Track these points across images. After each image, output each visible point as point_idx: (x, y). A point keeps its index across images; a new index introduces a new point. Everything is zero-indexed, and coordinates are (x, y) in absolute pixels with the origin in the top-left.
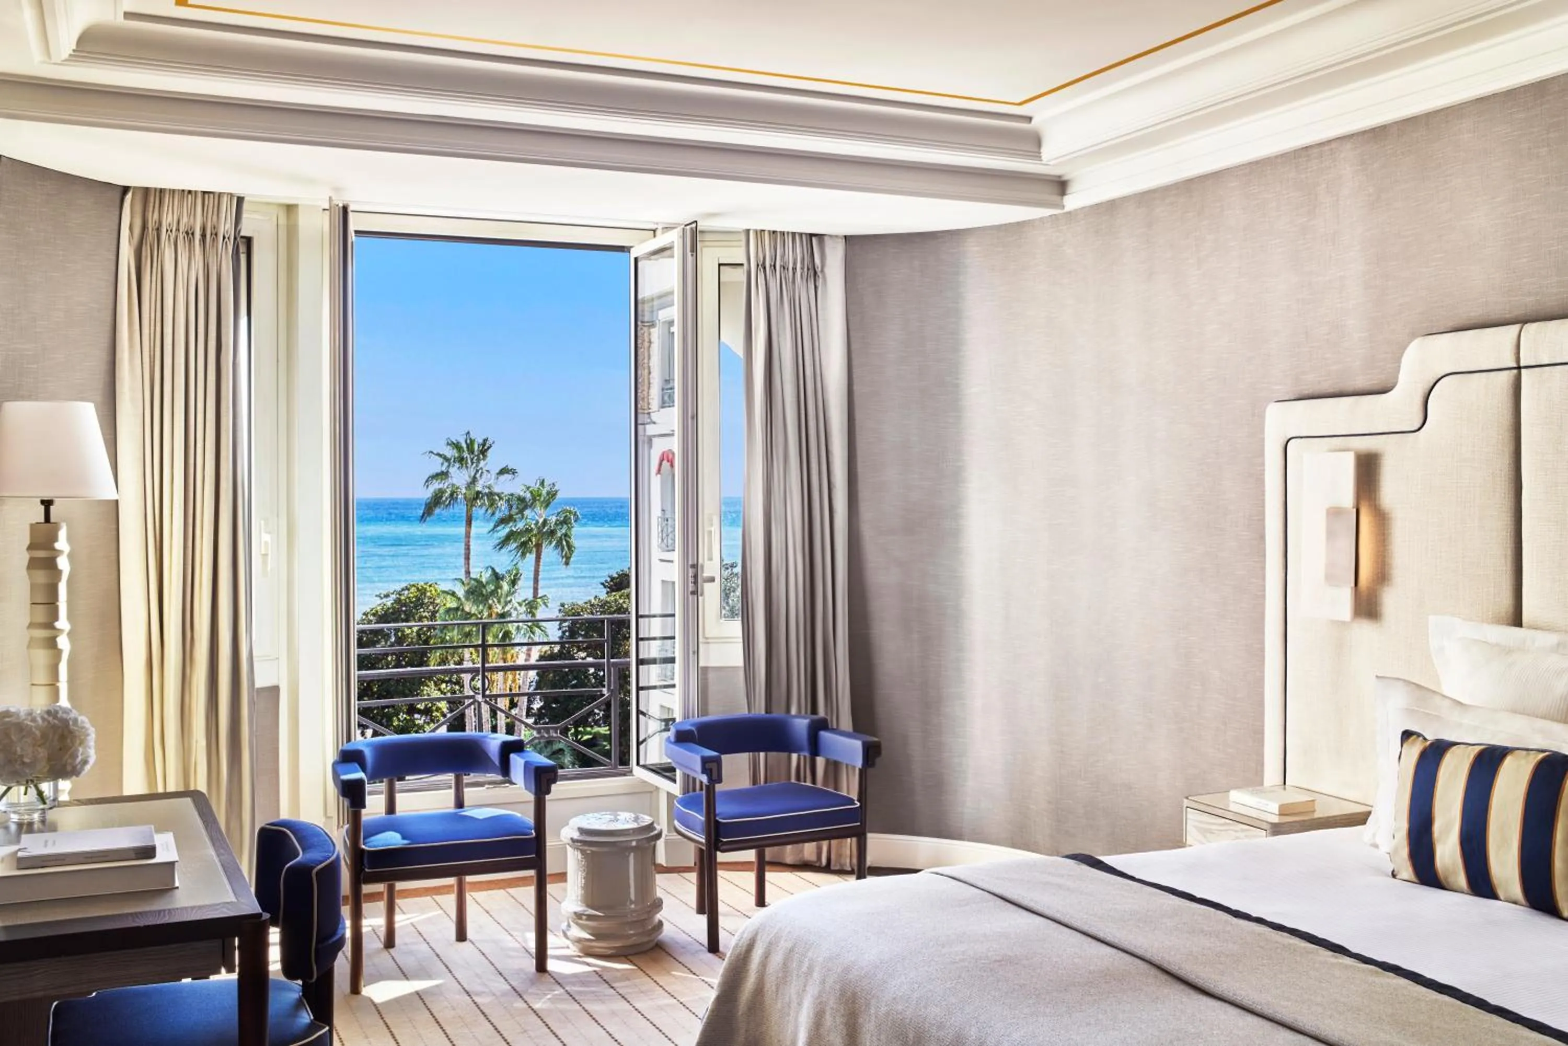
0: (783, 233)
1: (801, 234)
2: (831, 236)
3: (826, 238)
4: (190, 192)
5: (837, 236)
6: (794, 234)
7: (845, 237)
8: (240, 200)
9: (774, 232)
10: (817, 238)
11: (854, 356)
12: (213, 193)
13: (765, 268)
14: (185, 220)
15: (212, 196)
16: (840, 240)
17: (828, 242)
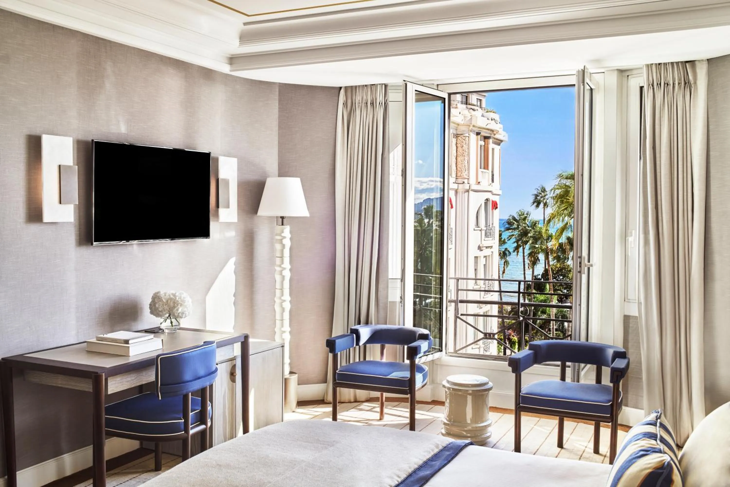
0: (665, 64)
1: (677, 63)
2: (699, 61)
3: (697, 62)
4: (366, 86)
5: (702, 60)
6: (672, 63)
7: (708, 60)
8: (386, 86)
9: (659, 64)
10: (689, 63)
11: (711, 133)
12: (375, 85)
13: (653, 86)
14: (365, 97)
15: (374, 86)
16: (705, 62)
17: (698, 65)
